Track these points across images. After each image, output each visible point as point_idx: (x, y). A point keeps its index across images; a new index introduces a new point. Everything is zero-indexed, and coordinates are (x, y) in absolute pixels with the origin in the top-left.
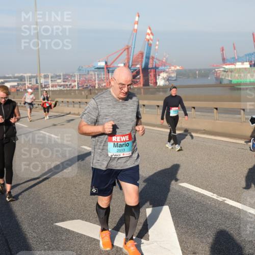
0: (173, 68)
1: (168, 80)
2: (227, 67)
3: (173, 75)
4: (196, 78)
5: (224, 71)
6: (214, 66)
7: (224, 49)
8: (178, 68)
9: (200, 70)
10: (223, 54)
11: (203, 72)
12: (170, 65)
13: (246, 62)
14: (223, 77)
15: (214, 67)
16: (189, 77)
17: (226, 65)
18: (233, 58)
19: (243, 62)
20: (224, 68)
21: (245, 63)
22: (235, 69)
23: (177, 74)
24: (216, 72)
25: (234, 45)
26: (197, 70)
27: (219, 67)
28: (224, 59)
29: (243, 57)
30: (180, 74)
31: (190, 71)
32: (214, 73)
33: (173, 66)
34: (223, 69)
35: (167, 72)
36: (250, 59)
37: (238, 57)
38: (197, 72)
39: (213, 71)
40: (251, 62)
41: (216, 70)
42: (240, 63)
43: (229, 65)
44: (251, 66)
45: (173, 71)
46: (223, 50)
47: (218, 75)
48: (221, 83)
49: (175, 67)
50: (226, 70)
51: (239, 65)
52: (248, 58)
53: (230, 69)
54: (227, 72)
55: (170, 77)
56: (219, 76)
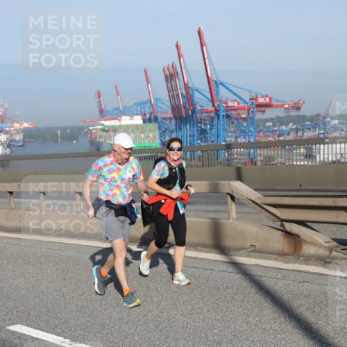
0: (17, 125)
1: (9, 146)
2: (107, 123)
3: (19, 137)
4: (56, 141)
5: (104, 130)
6: (86, 122)
7: (102, 94)
8: (26, 125)
9: (63, 129)
10: (100, 102)
11: (68, 131)
12: (12, 121)
13: (137, 115)
14: (102, 140)
15: (86, 124)
16: (45, 140)
17: (106, 120)
18: (116, 109)
19: (132, 116)
20: (103, 125)
21: (135, 117)
22: (121, 126)
23: (24, 136)
24: (90, 131)
25: (116, 87)
26: (58, 128)
27: (94, 123)
28: (102, 111)
29: (131, 107)
30: (29, 135)
31: (48, 130)
32: (86, 134)
33: (17, 122)
34: (101, 127)
35: (6, 133)
36: (143, 110)
37: (124, 107)
38: (59, 132)
39: (86, 130)
40: (145, 115)
41: (90, 128)
42: (128, 117)
43: (110, 120)
44: (144, 121)
45: (18, 131)
46: (99, 96)
47: (93, 136)
48: (98, 149)
49: (21, 124)
50: (107, 129)
51: (126, 120)
52: (139, 108)
53: (112, 126)
54: (108, 131)
55: (12, 141)
56: (96, 138)
